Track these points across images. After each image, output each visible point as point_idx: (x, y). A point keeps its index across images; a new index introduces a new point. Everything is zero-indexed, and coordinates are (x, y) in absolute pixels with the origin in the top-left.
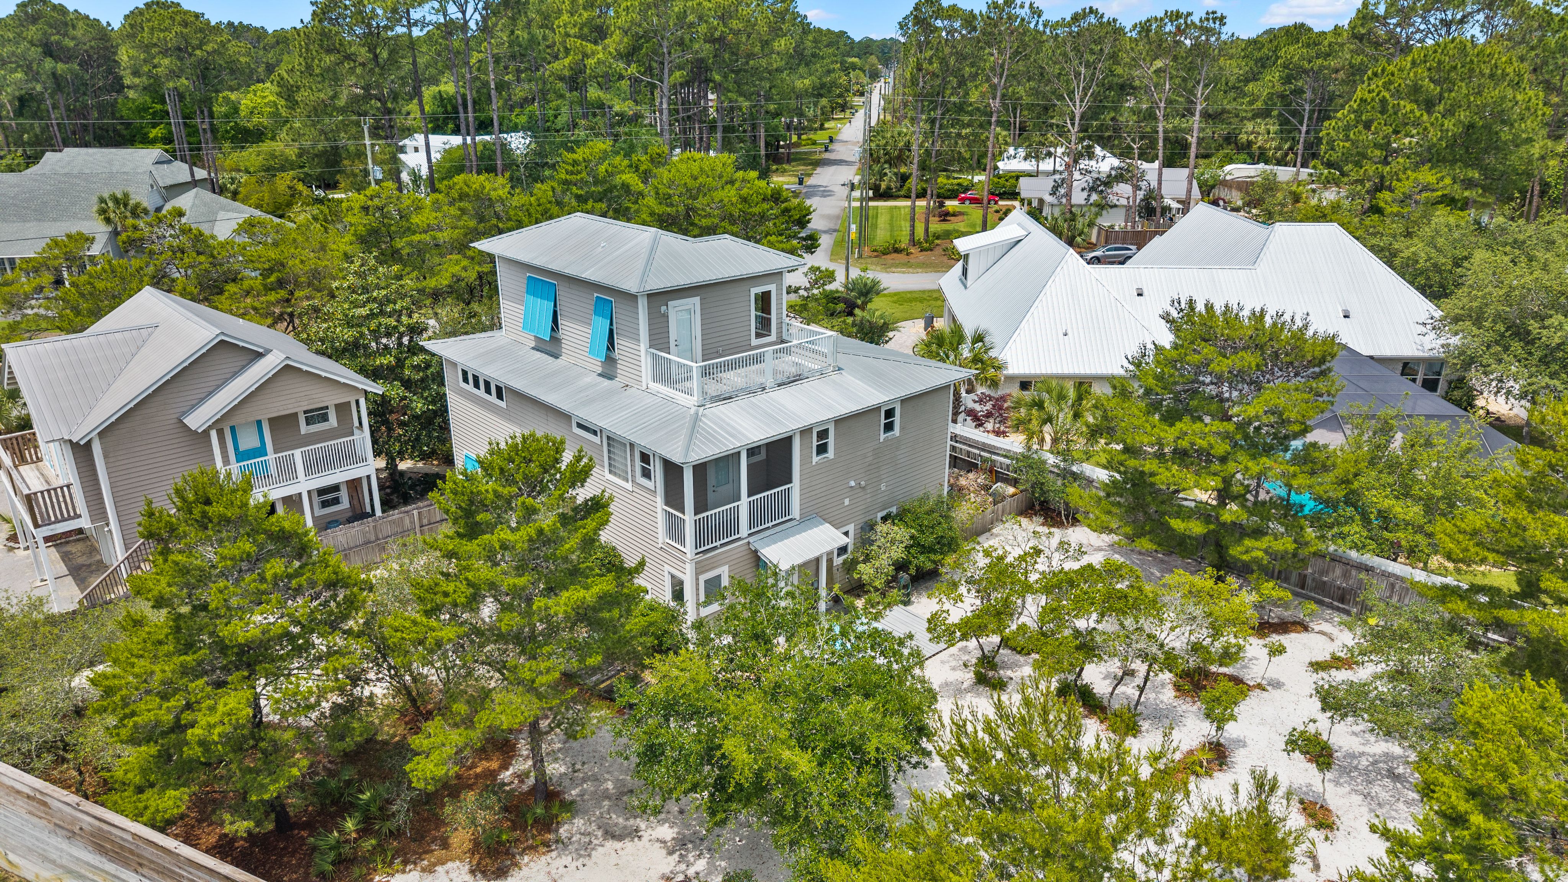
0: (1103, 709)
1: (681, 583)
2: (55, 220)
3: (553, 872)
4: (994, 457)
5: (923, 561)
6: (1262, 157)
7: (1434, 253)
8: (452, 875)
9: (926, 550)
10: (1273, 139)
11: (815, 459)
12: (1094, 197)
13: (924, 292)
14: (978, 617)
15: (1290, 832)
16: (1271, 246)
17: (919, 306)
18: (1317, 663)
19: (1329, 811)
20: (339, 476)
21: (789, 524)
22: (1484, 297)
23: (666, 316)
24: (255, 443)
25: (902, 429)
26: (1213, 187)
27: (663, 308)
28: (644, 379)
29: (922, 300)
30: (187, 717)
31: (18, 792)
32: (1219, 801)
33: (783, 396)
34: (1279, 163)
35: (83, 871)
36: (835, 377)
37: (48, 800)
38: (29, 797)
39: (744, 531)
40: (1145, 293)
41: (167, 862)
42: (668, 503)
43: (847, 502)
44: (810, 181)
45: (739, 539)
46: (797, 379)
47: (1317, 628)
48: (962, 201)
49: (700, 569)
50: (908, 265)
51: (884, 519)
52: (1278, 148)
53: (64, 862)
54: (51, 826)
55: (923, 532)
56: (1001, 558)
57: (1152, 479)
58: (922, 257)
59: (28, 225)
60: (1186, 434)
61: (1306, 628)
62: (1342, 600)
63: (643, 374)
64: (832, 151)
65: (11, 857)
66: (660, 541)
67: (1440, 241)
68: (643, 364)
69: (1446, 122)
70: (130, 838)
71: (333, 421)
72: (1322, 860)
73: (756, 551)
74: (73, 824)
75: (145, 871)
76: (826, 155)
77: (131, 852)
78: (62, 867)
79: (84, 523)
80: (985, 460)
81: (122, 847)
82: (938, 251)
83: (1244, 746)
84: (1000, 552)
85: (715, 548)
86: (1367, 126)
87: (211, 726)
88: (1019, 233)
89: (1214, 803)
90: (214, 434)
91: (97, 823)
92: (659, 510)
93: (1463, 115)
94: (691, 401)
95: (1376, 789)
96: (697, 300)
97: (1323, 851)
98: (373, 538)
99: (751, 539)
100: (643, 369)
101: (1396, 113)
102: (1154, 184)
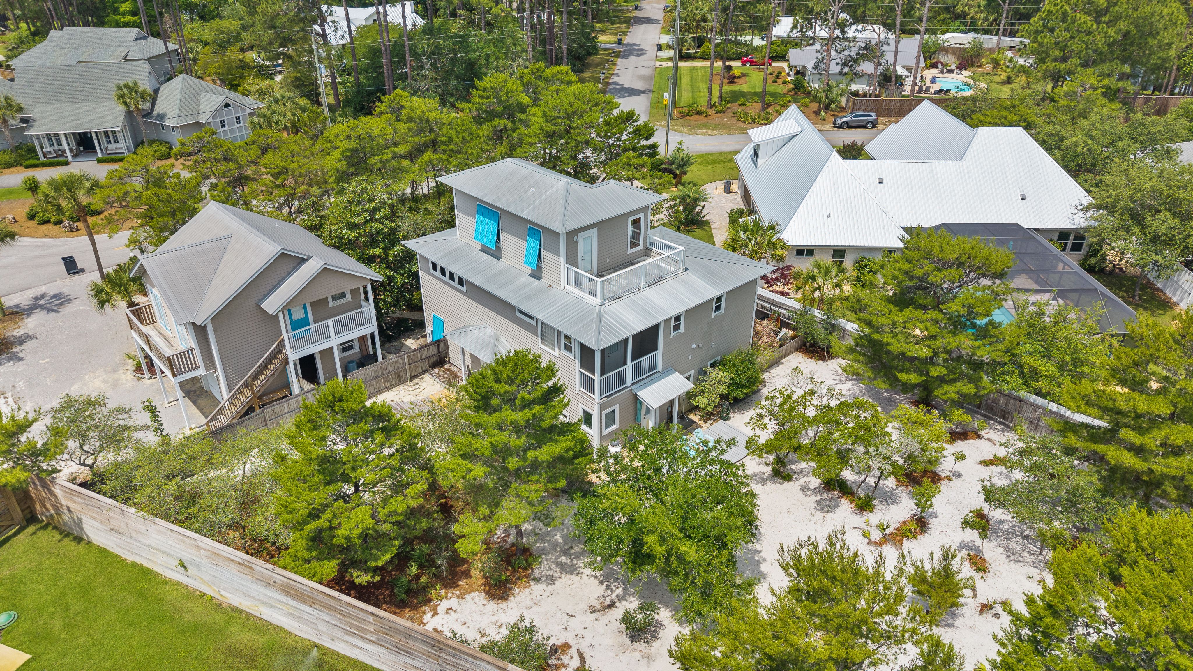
0: (852, 494)
1: (591, 416)
2: (83, 101)
3: (534, 598)
4: (780, 310)
5: (739, 394)
6: (972, 27)
7: (1090, 142)
8: (476, 600)
9: (739, 386)
10: (982, 12)
11: (672, 334)
12: (846, 69)
13: (720, 153)
14: (778, 439)
15: (961, 580)
16: (974, 145)
17: (718, 168)
18: (984, 462)
19: (984, 560)
20: (354, 334)
21: (655, 376)
22: (1117, 195)
23: (577, 242)
24: (302, 315)
25: (726, 308)
26: (934, 53)
27: (575, 238)
28: (562, 283)
29: (719, 162)
30: (336, 523)
31: (232, 560)
32: (921, 561)
33: (651, 294)
34: (987, 32)
35: (273, 604)
36: (683, 276)
37: (253, 566)
38: (239, 563)
39: (629, 382)
40: (884, 181)
41: (332, 602)
42: (583, 366)
43: (690, 357)
44: (627, 40)
45: (626, 388)
46: (660, 279)
47: (986, 436)
48: (744, 63)
49: (603, 407)
50: (707, 126)
51: (713, 365)
52: (986, 19)
53: (261, 598)
54: (254, 579)
55: (739, 375)
56: (790, 396)
57: (888, 347)
58: (717, 118)
59: (64, 106)
60: (911, 319)
61: (979, 437)
62: (1003, 417)
63: (562, 280)
64: (641, 9)
65: (223, 593)
66: (577, 389)
67: (1094, 133)
68: (562, 274)
69: (1109, 30)
70: (308, 589)
71: (349, 297)
72: (978, 592)
73: (636, 395)
74: (269, 579)
75: (317, 606)
76: (636, 13)
77: (309, 596)
78: (259, 600)
79: (201, 372)
80: (775, 312)
81: (302, 594)
82: (729, 113)
83: (936, 517)
84: (789, 391)
85: (612, 395)
86: (1052, 30)
87: (351, 530)
88: (796, 129)
89: (918, 563)
90: (281, 314)
91: (286, 580)
92: (577, 371)
93: (1123, 25)
94: (595, 301)
95: (1012, 544)
96: (595, 230)
97: (980, 585)
98: (380, 374)
99: (633, 387)
100: (562, 277)
101: (1073, 23)
102: (891, 61)
